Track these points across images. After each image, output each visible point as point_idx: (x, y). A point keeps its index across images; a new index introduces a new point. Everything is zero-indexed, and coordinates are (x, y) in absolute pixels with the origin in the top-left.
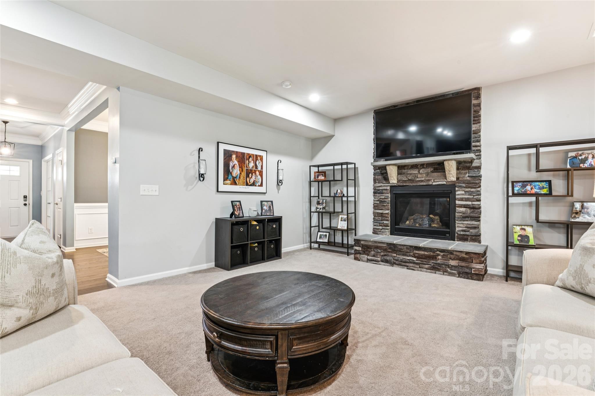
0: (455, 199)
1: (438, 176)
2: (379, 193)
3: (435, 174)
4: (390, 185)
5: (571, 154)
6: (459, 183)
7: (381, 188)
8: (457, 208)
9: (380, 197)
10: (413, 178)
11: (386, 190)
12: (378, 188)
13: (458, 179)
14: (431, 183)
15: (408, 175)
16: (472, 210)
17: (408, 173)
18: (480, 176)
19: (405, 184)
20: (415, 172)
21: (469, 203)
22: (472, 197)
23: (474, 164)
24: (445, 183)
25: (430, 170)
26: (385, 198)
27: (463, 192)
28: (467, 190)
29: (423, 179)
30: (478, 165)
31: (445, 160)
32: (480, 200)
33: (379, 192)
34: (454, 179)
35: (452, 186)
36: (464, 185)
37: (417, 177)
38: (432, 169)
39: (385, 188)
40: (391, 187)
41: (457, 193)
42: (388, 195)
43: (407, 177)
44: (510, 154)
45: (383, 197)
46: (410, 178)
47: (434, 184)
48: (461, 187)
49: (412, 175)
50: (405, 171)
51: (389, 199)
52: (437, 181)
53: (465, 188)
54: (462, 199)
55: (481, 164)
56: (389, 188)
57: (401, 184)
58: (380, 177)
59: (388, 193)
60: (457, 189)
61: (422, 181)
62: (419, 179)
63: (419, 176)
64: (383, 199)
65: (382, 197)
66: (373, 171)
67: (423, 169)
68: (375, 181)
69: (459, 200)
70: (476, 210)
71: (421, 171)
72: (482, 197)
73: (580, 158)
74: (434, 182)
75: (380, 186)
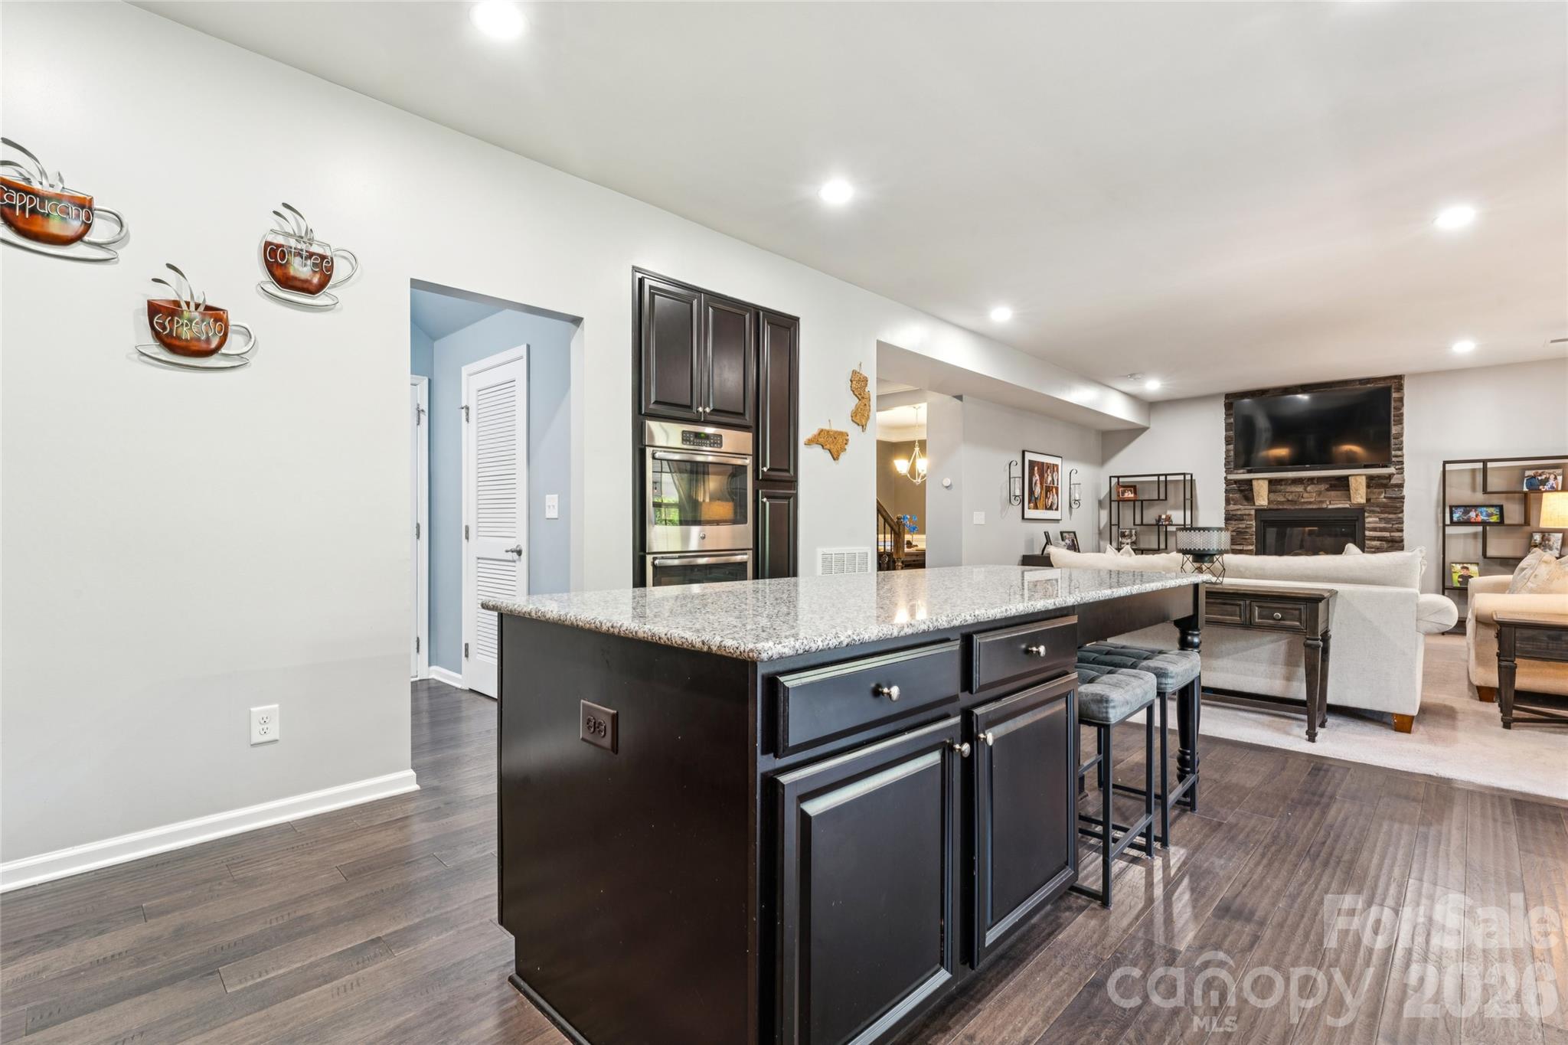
0: (1364, 529)
1: (1337, 496)
2: (1236, 520)
3: (1333, 493)
4: (1254, 507)
5: (1529, 473)
6: (1369, 506)
7: (1239, 513)
8: (1367, 542)
9: (1237, 526)
10: (1296, 498)
11: (1249, 515)
12: (1234, 513)
13: (1368, 500)
14: (1324, 506)
15: (1287, 494)
16: (1390, 544)
17: (1288, 490)
18: (1403, 498)
19: (1281, 507)
20: (1300, 489)
21: (1387, 534)
22: (1390, 525)
23: (1393, 481)
24: (1347, 506)
25: (1323, 487)
26: (1246, 528)
27: (1377, 519)
28: (1383, 516)
29: (1313, 500)
30: (1400, 482)
31: (1350, 475)
32: (1402, 531)
33: (1235, 518)
34: (1363, 501)
35: (1360, 512)
36: (1378, 509)
37: (1302, 497)
38: (1327, 486)
39: (1247, 512)
40: (1256, 510)
41: (1367, 520)
42: (1251, 523)
43: (1285, 497)
44: (1447, 469)
45: (1244, 526)
46: (1290, 498)
47: (1330, 507)
48: (1373, 512)
49: (1294, 494)
50: (1282, 487)
51: (1254, 529)
52: (1335, 503)
53: (1379, 513)
54: (1374, 529)
55: (1404, 480)
56: (1253, 512)
57: (1275, 507)
58: (1237, 496)
59: (1252, 520)
60: (1366, 514)
61: (1310, 503)
62: (1306, 500)
63: (1305, 495)
64: (1243, 528)
65: (1241, 526)
66: (1224, 485)
67: (1313, 486)
68: (1228, 501)
69: (1370, 531)
70: (1397, 545)
71: (1309, 488)
72: (1405, 526)
73: (1540, 478)
74: (1330, 504)
75: (1238, 510)
